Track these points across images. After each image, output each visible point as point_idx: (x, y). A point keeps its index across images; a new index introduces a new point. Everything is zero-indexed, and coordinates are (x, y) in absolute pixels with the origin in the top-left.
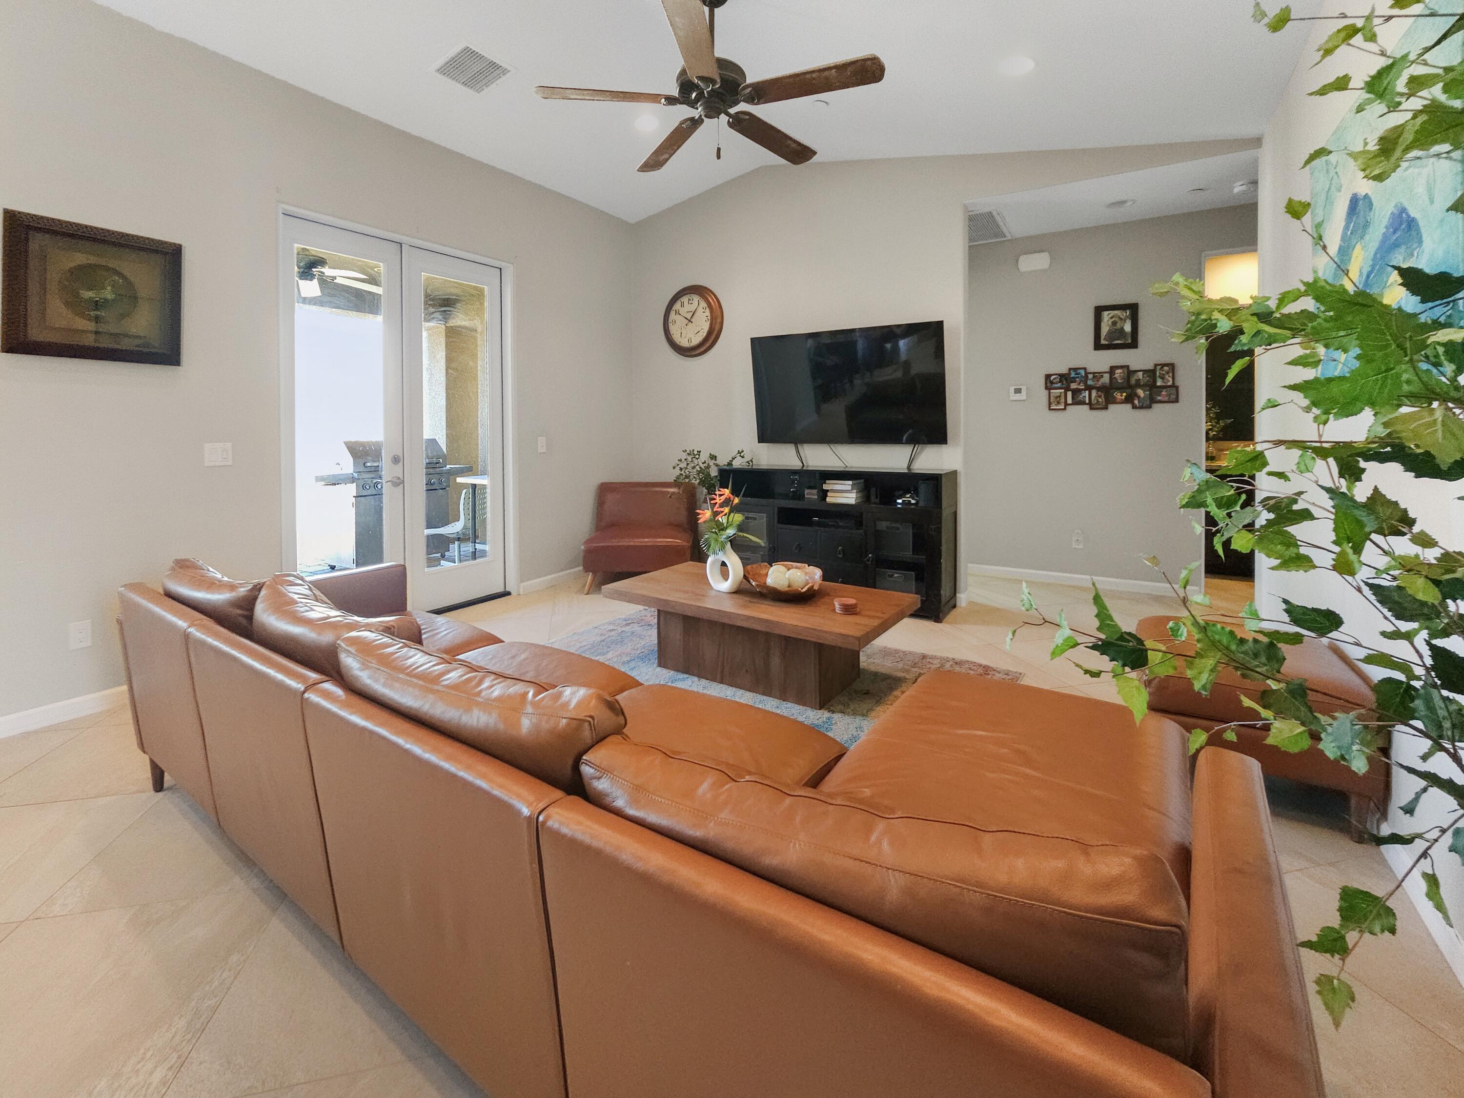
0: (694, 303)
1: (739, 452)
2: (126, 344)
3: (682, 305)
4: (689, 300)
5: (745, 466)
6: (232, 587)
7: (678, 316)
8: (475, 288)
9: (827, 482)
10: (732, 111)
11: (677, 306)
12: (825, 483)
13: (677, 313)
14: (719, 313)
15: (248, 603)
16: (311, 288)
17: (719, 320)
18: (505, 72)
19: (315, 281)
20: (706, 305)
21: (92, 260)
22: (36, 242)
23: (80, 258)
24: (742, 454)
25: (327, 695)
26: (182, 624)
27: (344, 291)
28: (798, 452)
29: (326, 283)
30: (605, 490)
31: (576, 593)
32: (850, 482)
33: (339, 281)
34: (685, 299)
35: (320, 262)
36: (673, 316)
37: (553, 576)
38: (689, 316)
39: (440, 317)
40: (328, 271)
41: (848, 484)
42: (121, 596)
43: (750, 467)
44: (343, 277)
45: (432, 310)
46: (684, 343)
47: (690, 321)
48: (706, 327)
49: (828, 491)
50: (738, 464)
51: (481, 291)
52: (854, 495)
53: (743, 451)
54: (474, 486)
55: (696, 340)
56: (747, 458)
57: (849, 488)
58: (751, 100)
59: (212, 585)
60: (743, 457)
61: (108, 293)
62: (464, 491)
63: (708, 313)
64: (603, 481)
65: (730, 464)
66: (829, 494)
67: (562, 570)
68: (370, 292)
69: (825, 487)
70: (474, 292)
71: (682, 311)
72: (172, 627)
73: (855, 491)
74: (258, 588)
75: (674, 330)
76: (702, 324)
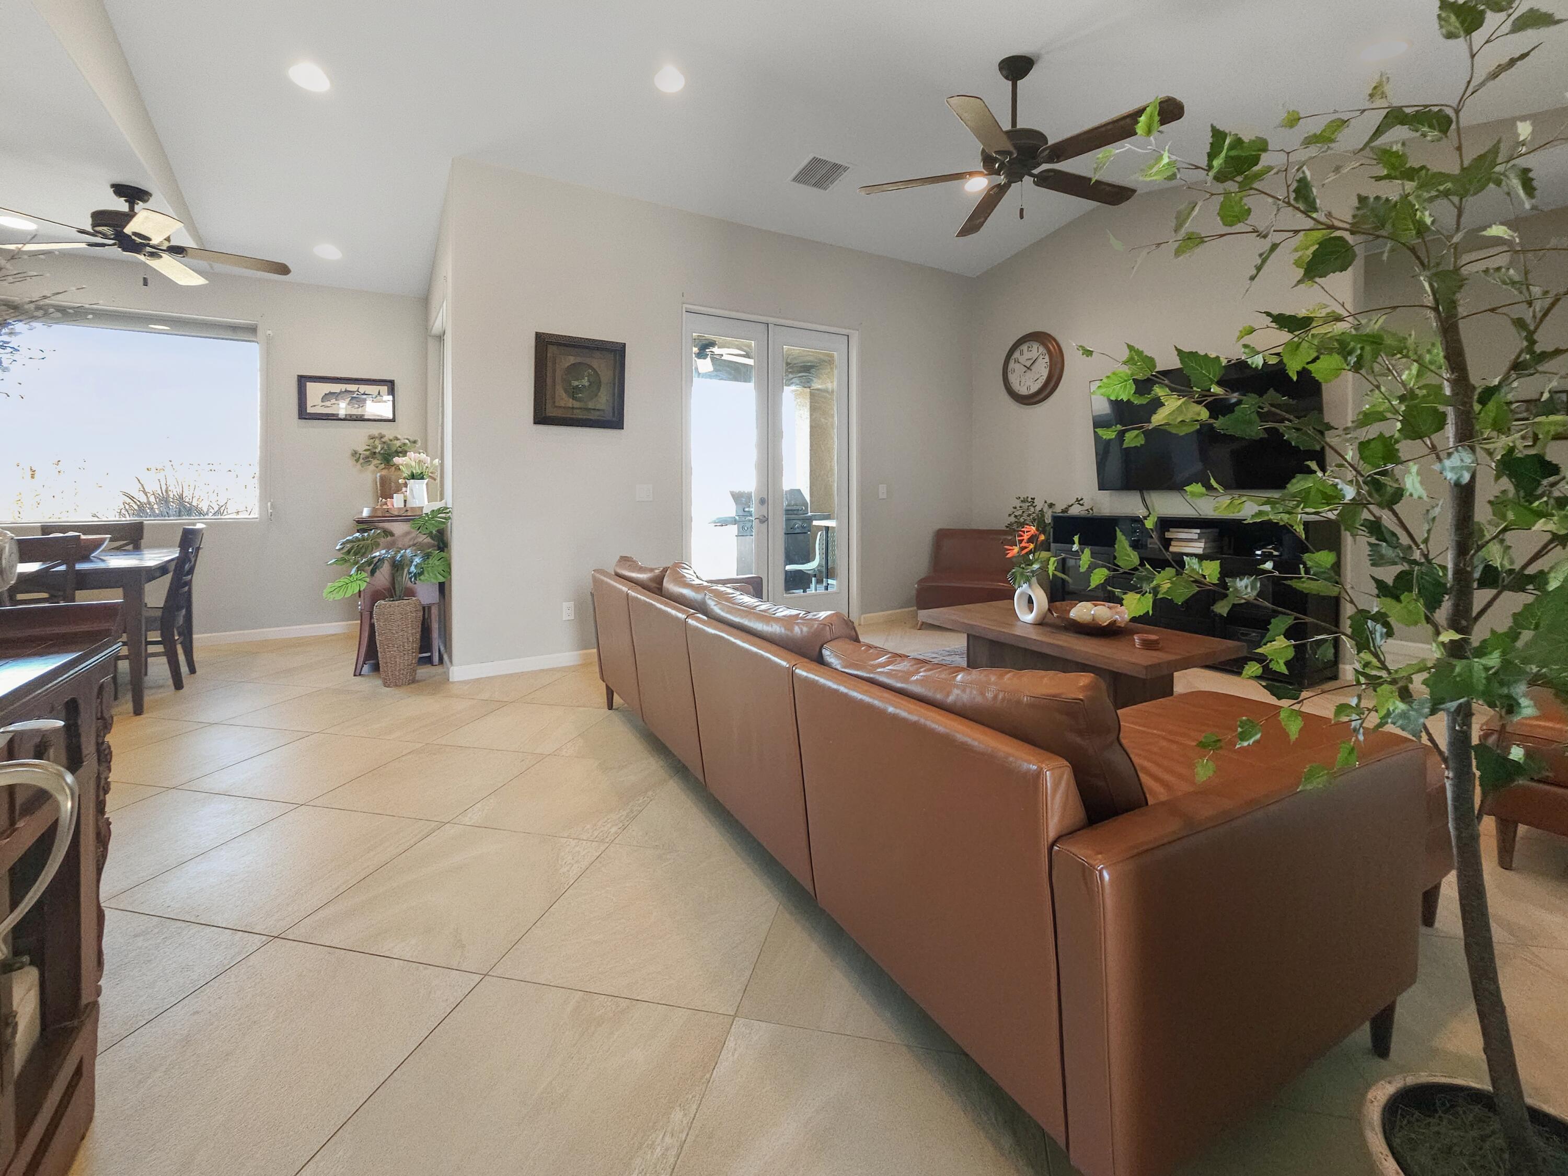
0: (1034, 351)
1: (1077, 500)
2: (593, 416)
3: (1022, 354)
4: (1029, 347)
5: (1084, 513)
6: (652, 570)
7: (1017, 365)
8: (828, 355)
9: (1171, 529)
10: (1036, 171)
11: (1016, 355)
12: (1169, 531)
13: (1017, 361)
14: (1059, 360)
15: (659, 580)
16: (705, 365)
17: (1059, 366)
18: (846, 169)
19: (709, 359)
20: (1045, 351)
21: (579, 360)
22: (552, 350)
23: (572, 360)
24: (1081, 502)
25: (698, 619)
26: (625, 589)
27: (728, 366)
28: (1144, 500)
29: (716, 360)
30: (942, 536)
31: (911, 628)
32: (1198, 531)
33: (725, 357)
34: (1024, 347)
35: (712, 344)
36: (1012, 365)
37: (890, 612)
38: (1028, 364)
39: (798, 382)
40: (716, 350)
41: (1194, 533)
42: (593, 576)
43: (1089, 515)
44: (728, 354)
45: (791, 376)
46: (1023, 391)
47: (1028, 368)
48: (1045, 373)
49: (1171, 539)
50: (1075, 511)
51: (832, 356)
52: (1202, 545)
53: (1082, 499)
54: (827, 528)
55: (1035, 388)
56: (1086, 507)
57: (1196, 537)
58: (1050, 160)
59: (641, 570)
60: (1082, 505)
61: (585, 382)
62: (819, 533)
63: (1047, 359)
64: (939, 527)
65: (1065, 511)
66: (1173, 543)
67: (902, 607)
68: (745, 365)
69: (1168, 535)
70: (826, 358)
71: (1022, 359)
72: (620, 591)
73: (1203, 541)
74: (665, 570)
75: (1013, 378)
76: (1042, 370)
